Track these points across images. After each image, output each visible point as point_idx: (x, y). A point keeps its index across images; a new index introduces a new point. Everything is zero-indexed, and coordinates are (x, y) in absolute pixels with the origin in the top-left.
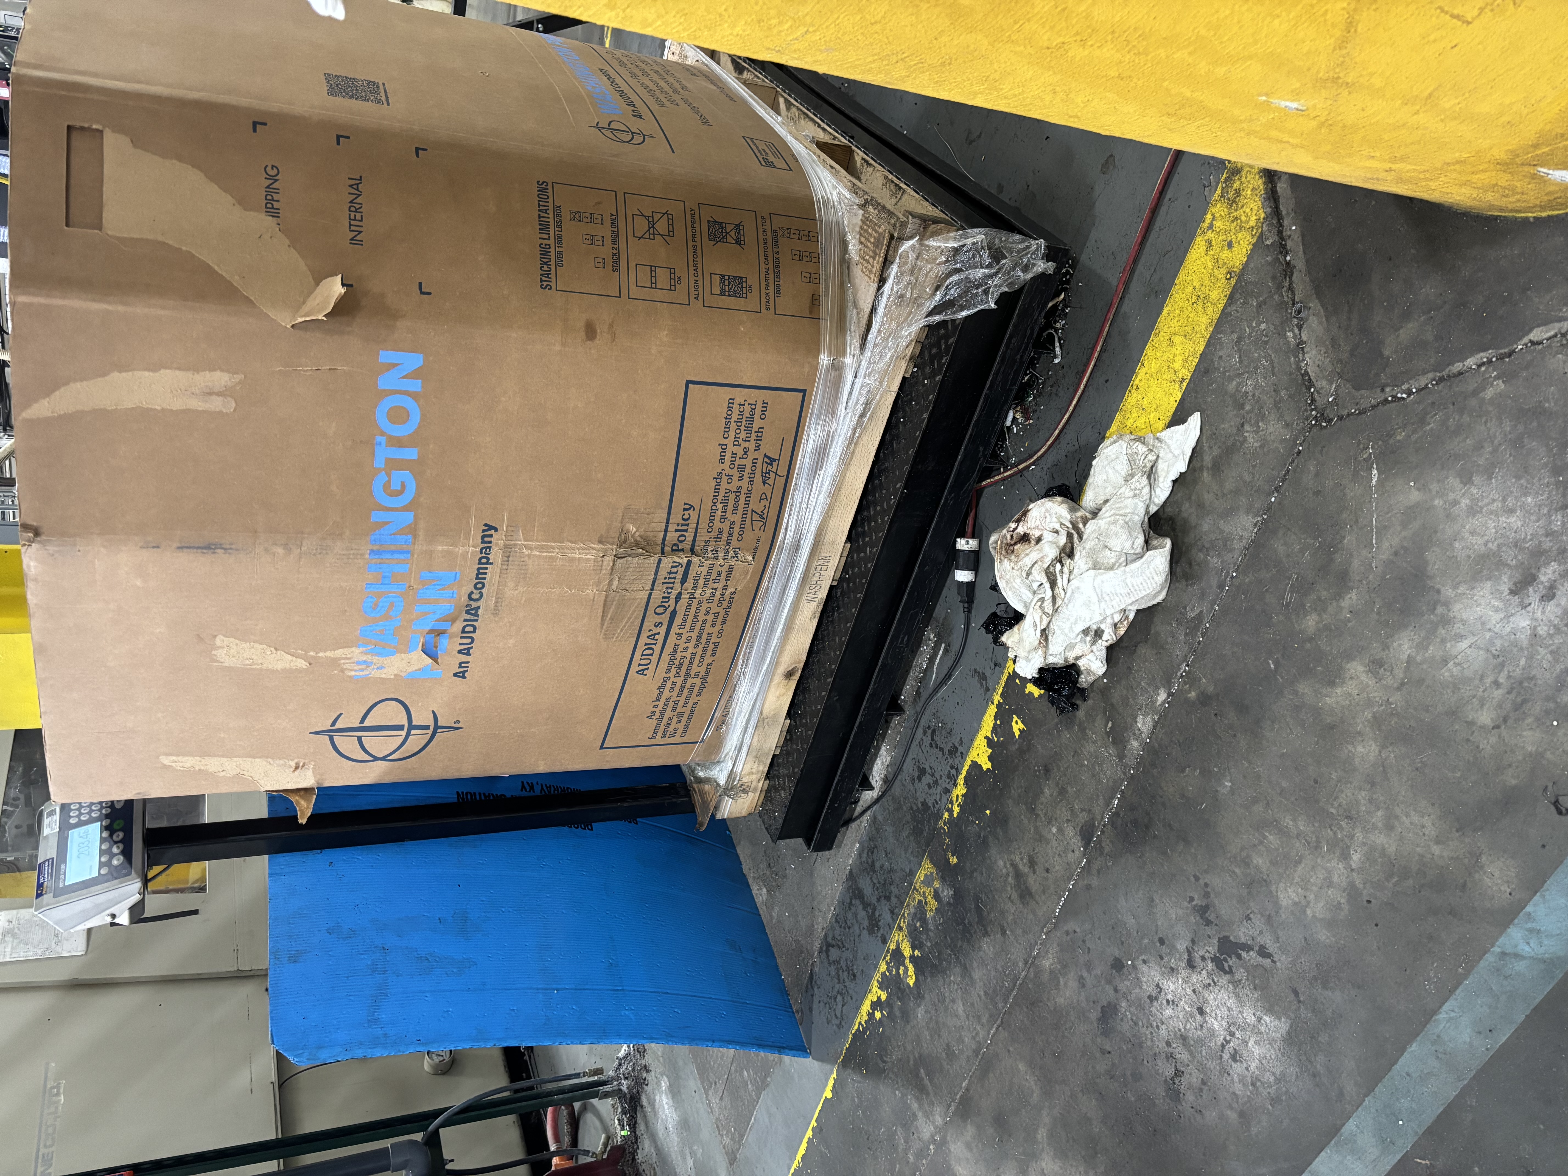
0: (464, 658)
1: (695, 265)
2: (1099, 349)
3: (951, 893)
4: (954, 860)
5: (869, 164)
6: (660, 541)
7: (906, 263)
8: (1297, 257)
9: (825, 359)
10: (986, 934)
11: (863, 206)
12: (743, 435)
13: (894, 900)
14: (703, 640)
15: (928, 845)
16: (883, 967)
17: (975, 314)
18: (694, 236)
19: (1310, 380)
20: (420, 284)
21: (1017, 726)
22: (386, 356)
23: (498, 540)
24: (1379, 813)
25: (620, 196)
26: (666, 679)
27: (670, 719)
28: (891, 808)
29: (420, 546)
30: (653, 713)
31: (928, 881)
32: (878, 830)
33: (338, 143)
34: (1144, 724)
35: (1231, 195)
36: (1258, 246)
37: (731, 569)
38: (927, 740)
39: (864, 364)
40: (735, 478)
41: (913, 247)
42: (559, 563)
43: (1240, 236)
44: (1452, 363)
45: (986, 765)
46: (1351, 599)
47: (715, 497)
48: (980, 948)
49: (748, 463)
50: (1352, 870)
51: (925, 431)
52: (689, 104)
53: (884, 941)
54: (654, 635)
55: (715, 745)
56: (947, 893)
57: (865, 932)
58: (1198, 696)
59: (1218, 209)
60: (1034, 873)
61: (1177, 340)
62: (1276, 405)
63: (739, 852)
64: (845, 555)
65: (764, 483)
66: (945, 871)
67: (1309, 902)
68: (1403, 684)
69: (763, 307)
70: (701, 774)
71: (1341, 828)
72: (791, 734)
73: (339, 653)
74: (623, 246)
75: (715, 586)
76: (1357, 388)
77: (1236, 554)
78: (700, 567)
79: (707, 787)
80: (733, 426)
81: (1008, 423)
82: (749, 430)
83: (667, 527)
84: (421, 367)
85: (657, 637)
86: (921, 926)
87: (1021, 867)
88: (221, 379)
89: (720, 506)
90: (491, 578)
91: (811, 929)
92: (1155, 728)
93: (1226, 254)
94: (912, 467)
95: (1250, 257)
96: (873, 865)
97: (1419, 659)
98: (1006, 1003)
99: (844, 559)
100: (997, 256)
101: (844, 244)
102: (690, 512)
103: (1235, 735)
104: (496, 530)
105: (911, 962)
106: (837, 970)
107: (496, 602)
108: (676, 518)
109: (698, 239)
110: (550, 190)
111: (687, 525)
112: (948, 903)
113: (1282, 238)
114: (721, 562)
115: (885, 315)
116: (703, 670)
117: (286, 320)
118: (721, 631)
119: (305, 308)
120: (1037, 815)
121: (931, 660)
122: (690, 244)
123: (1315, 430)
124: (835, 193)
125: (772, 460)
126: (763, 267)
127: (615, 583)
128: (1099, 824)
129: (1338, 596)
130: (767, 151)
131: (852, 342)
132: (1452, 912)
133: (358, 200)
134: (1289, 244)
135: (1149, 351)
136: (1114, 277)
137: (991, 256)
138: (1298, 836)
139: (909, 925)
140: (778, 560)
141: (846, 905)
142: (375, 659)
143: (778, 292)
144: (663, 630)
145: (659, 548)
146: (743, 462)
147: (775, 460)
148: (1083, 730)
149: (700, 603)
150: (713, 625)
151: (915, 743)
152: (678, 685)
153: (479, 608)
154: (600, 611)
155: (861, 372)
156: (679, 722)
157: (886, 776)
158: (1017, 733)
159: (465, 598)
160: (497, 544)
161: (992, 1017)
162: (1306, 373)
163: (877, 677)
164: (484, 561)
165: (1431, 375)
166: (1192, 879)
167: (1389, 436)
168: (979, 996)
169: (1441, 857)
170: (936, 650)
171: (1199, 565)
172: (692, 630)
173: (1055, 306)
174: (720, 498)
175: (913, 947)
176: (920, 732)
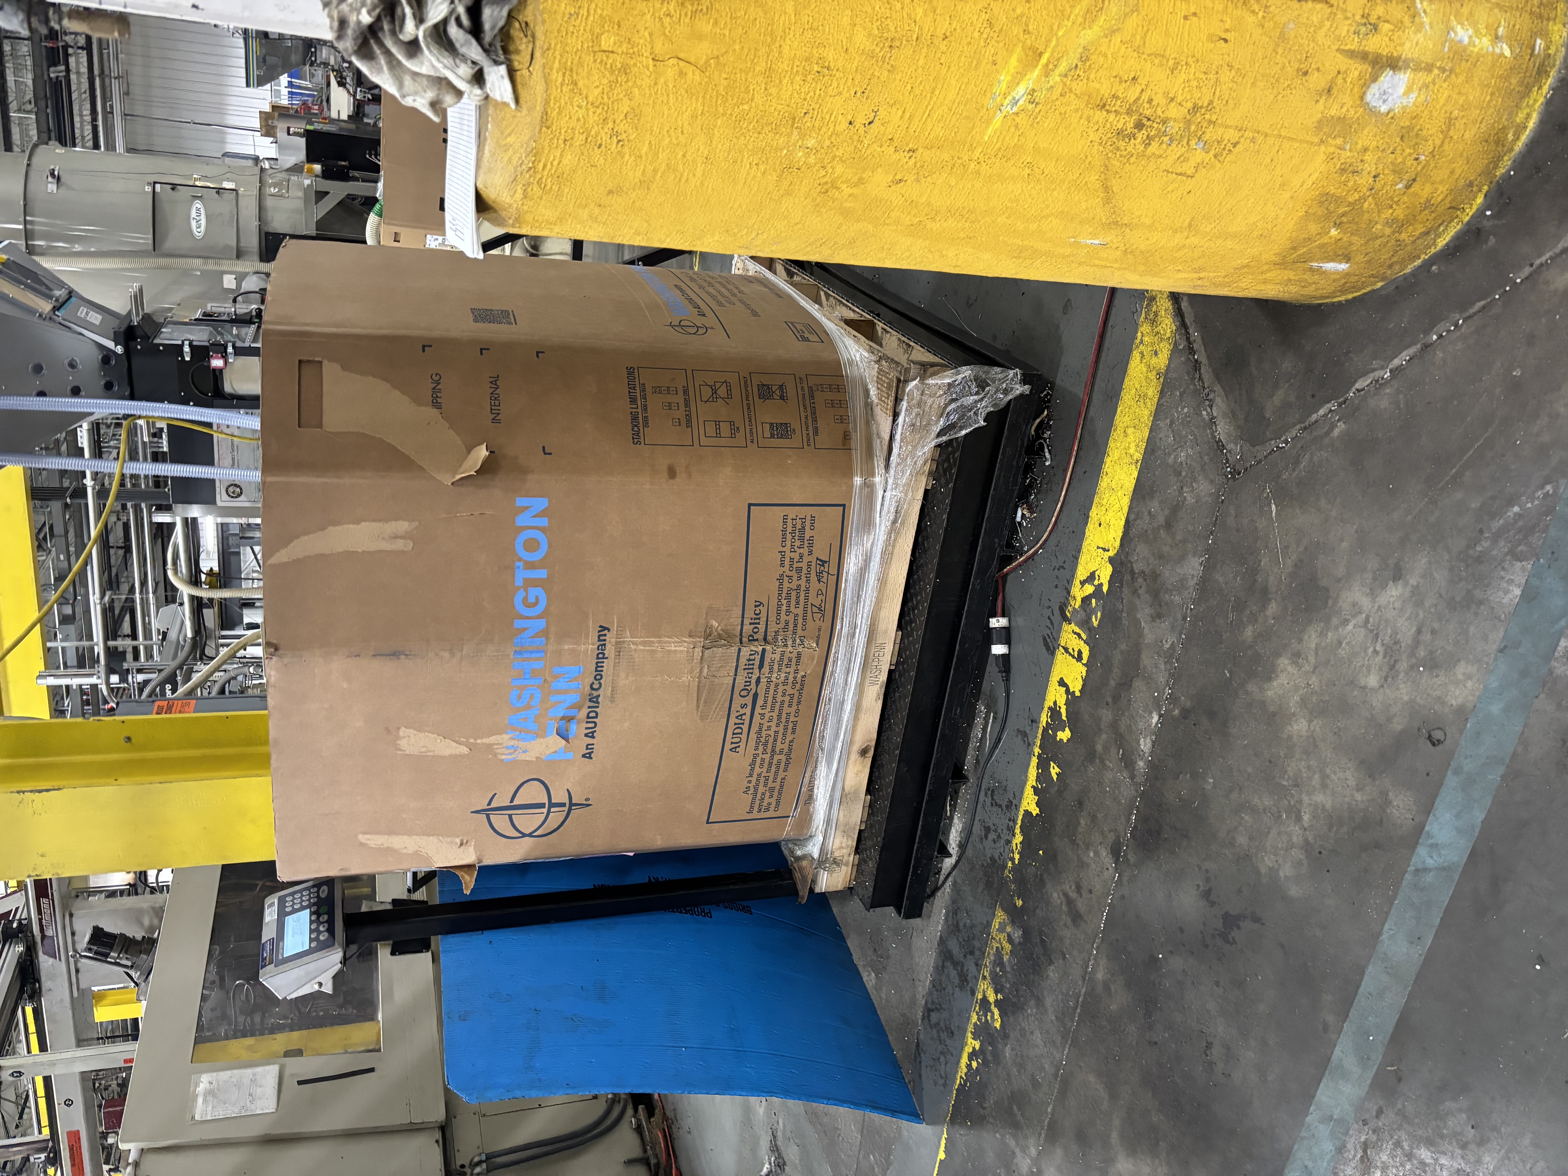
0: (589, 741)
1: (750, 418)
2: (1076, 448)
3: (1021, 933)
4: (1019, 903)
5: (887, 332)
6: (738, 634)
7: (912, 399)
8: (1201, 356)
9: (858, 480)
10: (1051, 962)
11: (878, 362)
12: (798, 543)
13: (977, 953)
14: (783, 720)
15: (998, 895)
16: (974, 1018)
17: (971, 432)
18: (747, 397)
19: (1223, 446)
20: (544, 447)
21: (1054, 770)
22: (521, 502)
23: (611, 638)
24: (1316, 776)
25: (689, 373)
26: (755, 756)
27: (763, 794)
28: (967, 870)
29: (551, 647)
30: (748, 788)
31: (1001, 929)
32: (958, 892)
33: (482, 354)
34: (1145, 745)
35: (1152, 316)
36: (1175, 351)
37: (799, 655)
38: (989, 800)
39: (890, 481)
40: (795, 578)
41: (916, 386)
42: (659, 655)
43: (1161, 345)
44: (1310, 415)
45: (1035, 811)
46: (1273, 608)
47: (780, 595)
48: (1048, 976)
49: (804, 565)
50: (1305, 829)
51: (946, 529)
52: (744, 303)
53: (973, 993)
54: (741, 715)
55: (806, 819)
56: (1017, 934)
57: (957, 989)
58: (1181, 713)
59: (1145, 328)
60: (1081, 896)
61: (1130, 431)
62: (1203, 469)
63: (849, 945)
64: (898, 641)
65: (819, 581)
66: (1016, 916)
67: (1280, 865)
68: (1315, 668)
69: (805, 444)
70: (799, 853)
71: (1292, 796)
72: (872, 809)
73: (492, 739)
74: (693, 408)
75: (788, 670)
76: (1254, 446)
77: (1191, 590)
78: (773, 654)
79: (804, 863)
80: (789, 537)
81: (1018, 519)
82: (802, 539)
83: (742, 621)
84: (546, 508)
85: (744, 717)
86: (1000, 971)
87: (1070, 894)
88: (403, 526)
89: (784, 602)
90: (607, 670)
91: (913, 999)
92: (1153, 746)
93: (1154, 360)
94: (940, 559)
95: (1170, 360)
96: (957, 926)
97: (1323, 644)
98: (1073, 1022)
99: (897, 646)
100: (982, 385)
101: (867, 392)
102: (761, 607)
103: (1210, 738)
104: (609, 630)
105: (995, 1006)
106: (938, 1032)
107: (612, 691)
108: (750, 614)
109: (751, 398)
110: (636, 373)
111: (759, 619)
112: (1020, 943)
113: (1190, 343)
114: (790, 649)
115: (902, 441)
116: (786, 747)
117: (448, 480)
118: (797, 712)
119: (461, 470)
120: (1078, 845)
121: (984, 730)
122: (745, 402)
123: (1230, 482)
124: (858, 355)
125: (824, 562)
126: (803, 414)
127: (706, 670)
128: (1124, 840)
129: (1264, 608)
130: (804, 330)
131: (879, 463)
132: (1377, 845)
133: (497, 392)
134: (1195, 346)
135: (1111, 444)
136: (1080, 392)
137: (978, 386)
138: (1264, 810)
139: (991, 973)
140: (840, 649)
141: (940, 969)
142: (521, 744)
143: (816, 432)
144: (748, 711)
145: (738, 639)
146: (800, 565)
147: (826, 562)
148: (1102, 761)
149: (777, 685)
150: (790, 706)
151: (979, 806)
152: (767, 761)
153: (599, 696)
154: (695, 695)
155: (889, 487)
156: (771, 796)
157: (960, 842)
158: (1055, 777)
159: (588, 688)
160: (610, 642)
161: (1064, 1038)
162: (1220, 440)
163: (938, 746)
164: (601, 656)
165: (1298, 427)
166: (1197, 869)
167: (1279, 477)
168: (1052, 1021)
169: (1362, 801)
170: (986, 719)
171: (1167, 604)
172: (772, 710)
173: (1042, 422)
174: (784, 595)
175: (996, 993)
176: (982, 794)
